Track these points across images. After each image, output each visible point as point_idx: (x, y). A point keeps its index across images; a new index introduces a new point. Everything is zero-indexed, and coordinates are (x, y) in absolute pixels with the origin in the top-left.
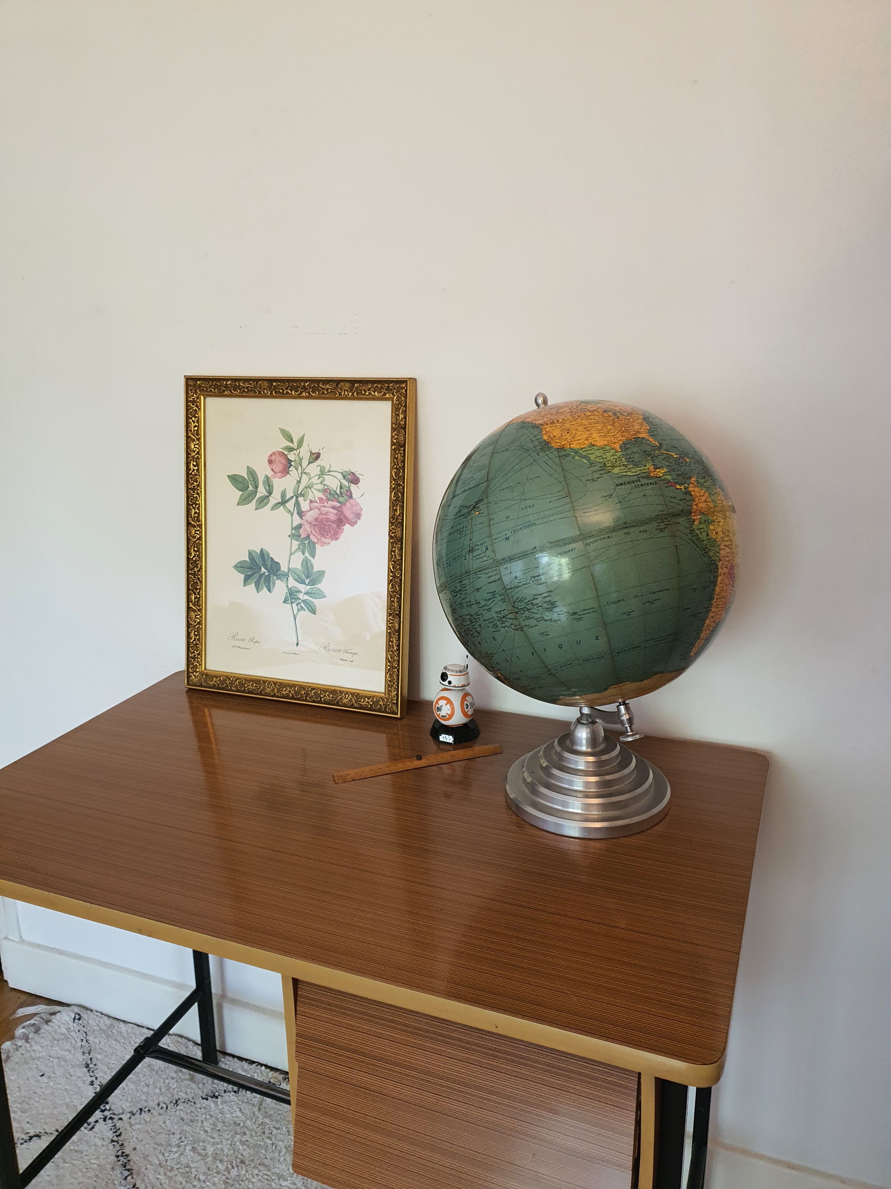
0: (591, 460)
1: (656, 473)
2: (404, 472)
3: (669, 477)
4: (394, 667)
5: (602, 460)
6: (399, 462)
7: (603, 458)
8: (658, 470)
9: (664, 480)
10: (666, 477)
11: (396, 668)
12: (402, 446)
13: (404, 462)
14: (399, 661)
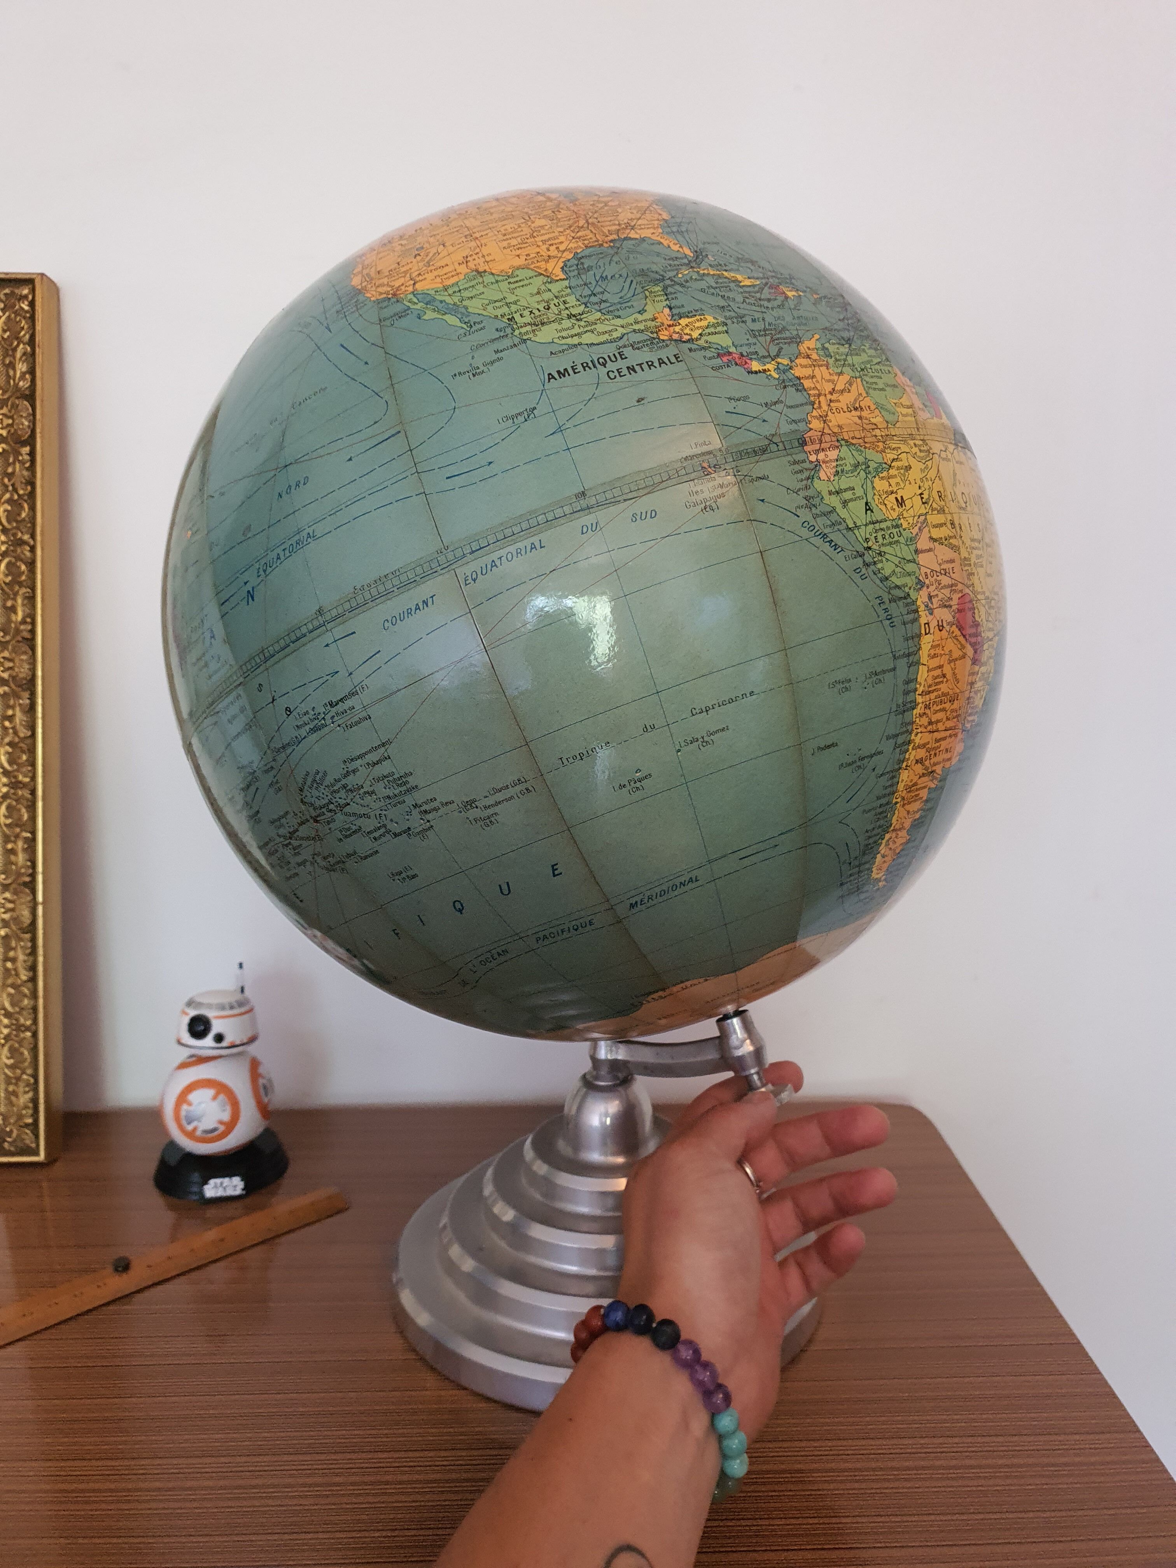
0: (469, 314)
1: (677, 329)
2: (33, 508)
3: (724, 341)
4: (20, 1028)
5: (505, 310)
6: (18, 485)
7: (507, 304)
8: (684, 321)
9: (704, 348)
10: (711, 339)
11: (27, 1029)
12: (24, 443)
13: (32, 483)
14: (35, 1009)
